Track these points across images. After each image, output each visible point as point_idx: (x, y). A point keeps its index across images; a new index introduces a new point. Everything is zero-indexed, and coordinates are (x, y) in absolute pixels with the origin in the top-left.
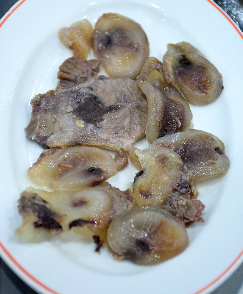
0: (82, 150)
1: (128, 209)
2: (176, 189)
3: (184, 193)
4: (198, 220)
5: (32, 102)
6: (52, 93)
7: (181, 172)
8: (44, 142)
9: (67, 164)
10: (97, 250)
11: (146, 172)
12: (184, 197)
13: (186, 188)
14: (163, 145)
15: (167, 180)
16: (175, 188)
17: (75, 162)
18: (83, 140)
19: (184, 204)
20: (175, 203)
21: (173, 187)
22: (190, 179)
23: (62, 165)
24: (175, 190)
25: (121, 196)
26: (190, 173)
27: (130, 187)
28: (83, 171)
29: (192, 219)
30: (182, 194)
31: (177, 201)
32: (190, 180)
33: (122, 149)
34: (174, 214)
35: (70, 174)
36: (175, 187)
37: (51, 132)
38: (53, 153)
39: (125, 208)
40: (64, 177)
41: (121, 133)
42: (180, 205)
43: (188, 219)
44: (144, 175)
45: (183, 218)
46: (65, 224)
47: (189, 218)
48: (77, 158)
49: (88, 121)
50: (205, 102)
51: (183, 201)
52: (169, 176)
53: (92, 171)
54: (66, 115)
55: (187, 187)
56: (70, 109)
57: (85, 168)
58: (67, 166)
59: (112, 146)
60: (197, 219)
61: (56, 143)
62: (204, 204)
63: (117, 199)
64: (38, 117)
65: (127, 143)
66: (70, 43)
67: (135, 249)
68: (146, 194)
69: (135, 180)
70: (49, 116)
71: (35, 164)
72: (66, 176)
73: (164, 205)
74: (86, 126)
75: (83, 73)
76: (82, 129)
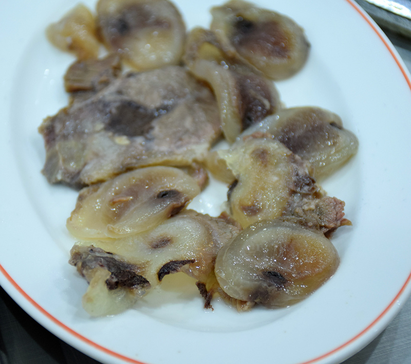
0: (138, 174)
1: (234, 236)
2: (295, 189)
3: (308, 192)
4: (342, 224)
5: (41, 130)
6: (65, 112)
7: (294, 165)
8: (76, 180)
9: (122, 197)
10: (208, 305)
11: (242, 178)
12: (309, 199)
13: (308, 185)
14: (255, 137)
15: (277, 181)
16: (292, 189)
17: (134, 191)
18: (134, 161)
19: (313, 207)
20: (298, 210)
21: (289, 188)
22: (309, 172)
23: (117, 200)
24: (293, 192)
25: (216, 222)
26: (307, 164)
27: (225, 208)
28: (151, 198)
29: (332, 225)
30: (304, 195)
31: (301, 207)
32: (311, 173)
33: (195, 161)
34: (303, 224)
35: (132, 208)
36: (292, 187)
37: (82, 163)
38: (96, 191)
39: (229, 234)
40: (126, 215)
41: (186, 138)
42: (307, 210)
43: (325, 227)
44: (240, 184)
45: (319, 227)
46: (151, 274)
47: (327, 224)
48: (135, 185)
49: (131, 135)
50: (291, 72)
51: (310, 204)
52: (278, 175)
53: (164, 195)
54: (97, 135)
55: (310, 182)
56: (100, 126)
57: (152, 195)
58: (124, 199)
59: (179, 158)
60: (339, 222)
61: (96, 176)
62: (342, 200)
63: (213, 225)
64: (57, 147)
65: (199, 150)
66: (69, 40)
67: (265, 285)
68: (252, 210)
69: (229, 196)
70: (72, 143)
71: (74, 212)
72: (127, 213)
73: (285, 216)
74: (132, 142)
75: (101, 75)
76: (128, 147)
